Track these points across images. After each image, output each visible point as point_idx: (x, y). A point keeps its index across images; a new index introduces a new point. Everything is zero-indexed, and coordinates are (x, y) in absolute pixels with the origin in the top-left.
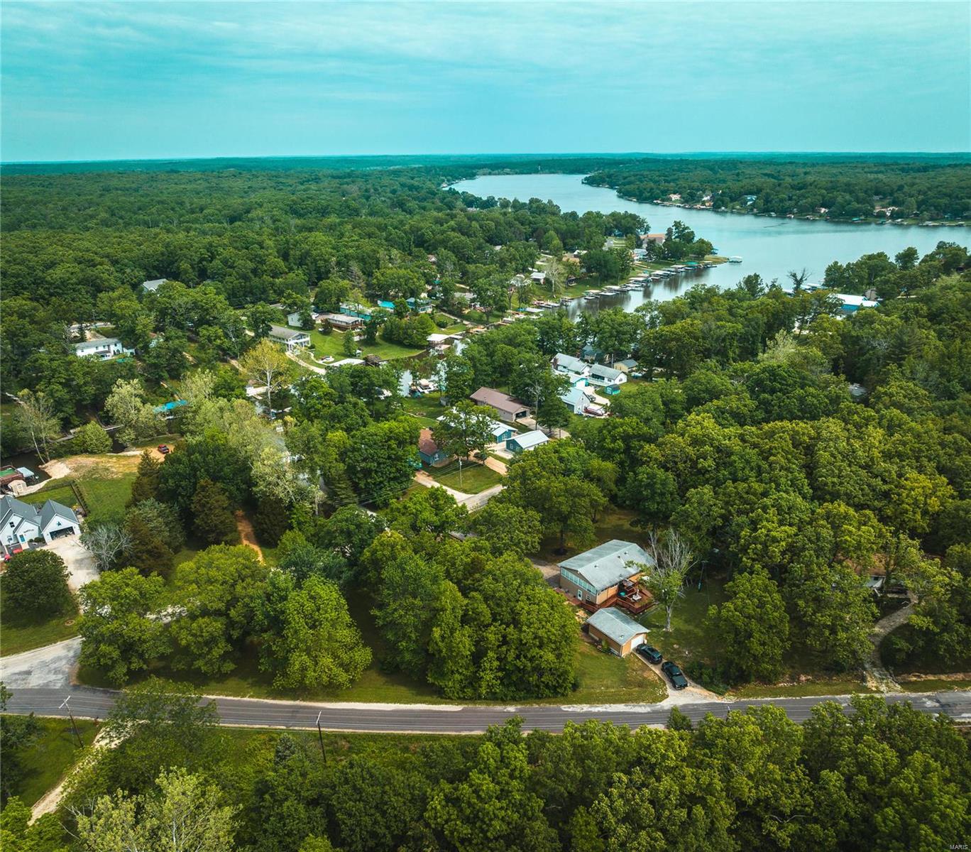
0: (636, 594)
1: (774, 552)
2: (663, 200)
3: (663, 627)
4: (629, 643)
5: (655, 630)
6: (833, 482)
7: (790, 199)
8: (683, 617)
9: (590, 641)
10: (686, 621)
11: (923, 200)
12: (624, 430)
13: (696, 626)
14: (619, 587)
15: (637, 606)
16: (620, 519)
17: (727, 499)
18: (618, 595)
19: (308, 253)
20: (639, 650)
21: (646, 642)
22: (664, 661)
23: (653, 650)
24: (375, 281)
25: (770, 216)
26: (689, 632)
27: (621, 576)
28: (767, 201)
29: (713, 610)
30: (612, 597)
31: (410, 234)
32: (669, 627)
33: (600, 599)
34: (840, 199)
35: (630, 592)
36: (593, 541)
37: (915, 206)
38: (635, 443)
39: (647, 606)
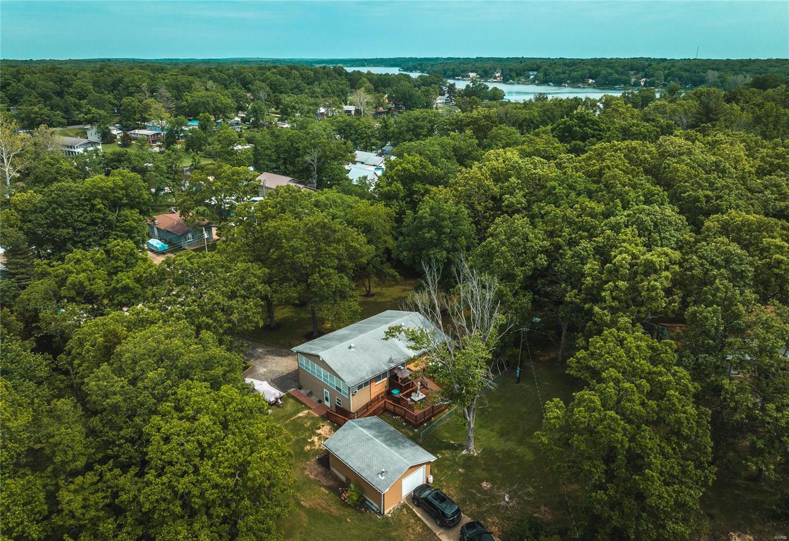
0: (415, 391)
1: (654, 288)
2: (463, 77)
3: (461, 447)
4: (398, 486)
5: (448, 454)
6: (706, 196)
7: (564, 73)
8: (497, 427)
9: (331, 483)
10: (502, 434)
11: (669, 73)
12: (404, 170)
13: (521, 442)
14: (389, 379)
15: (417, 412)
16: (405, 290)
17: (549, 228)
18: (388, 393)
19: (120, 81)
20: (417, 498)
21: (431, 479)
22: (466, 519)
23: (442, 498)
24: (184, 103)
25: (549, 85)
26: (509, 454)
27: (391, 361)
28: (545, 75)
29: (554, 409)
30: (377, 399)
31: (234, 77)
32: (472, 447)
33: (356, 403)
34: (603, 72)
35: (408, 387)
36: (355, 312)
37: (663, 78)
38: (418, 186)
39: (435, 411)
